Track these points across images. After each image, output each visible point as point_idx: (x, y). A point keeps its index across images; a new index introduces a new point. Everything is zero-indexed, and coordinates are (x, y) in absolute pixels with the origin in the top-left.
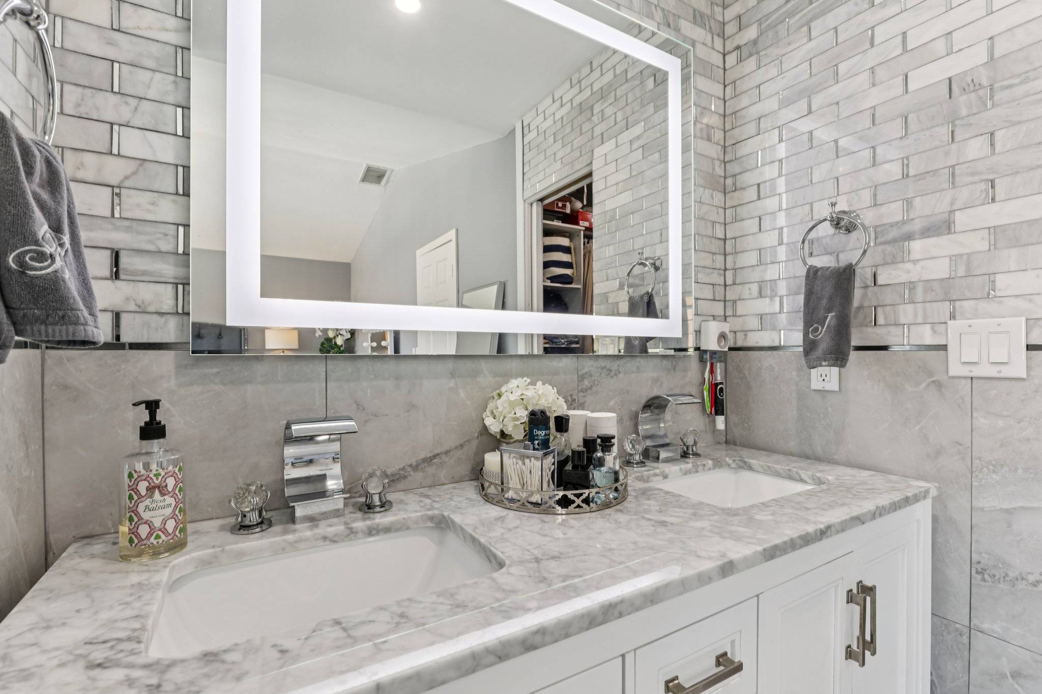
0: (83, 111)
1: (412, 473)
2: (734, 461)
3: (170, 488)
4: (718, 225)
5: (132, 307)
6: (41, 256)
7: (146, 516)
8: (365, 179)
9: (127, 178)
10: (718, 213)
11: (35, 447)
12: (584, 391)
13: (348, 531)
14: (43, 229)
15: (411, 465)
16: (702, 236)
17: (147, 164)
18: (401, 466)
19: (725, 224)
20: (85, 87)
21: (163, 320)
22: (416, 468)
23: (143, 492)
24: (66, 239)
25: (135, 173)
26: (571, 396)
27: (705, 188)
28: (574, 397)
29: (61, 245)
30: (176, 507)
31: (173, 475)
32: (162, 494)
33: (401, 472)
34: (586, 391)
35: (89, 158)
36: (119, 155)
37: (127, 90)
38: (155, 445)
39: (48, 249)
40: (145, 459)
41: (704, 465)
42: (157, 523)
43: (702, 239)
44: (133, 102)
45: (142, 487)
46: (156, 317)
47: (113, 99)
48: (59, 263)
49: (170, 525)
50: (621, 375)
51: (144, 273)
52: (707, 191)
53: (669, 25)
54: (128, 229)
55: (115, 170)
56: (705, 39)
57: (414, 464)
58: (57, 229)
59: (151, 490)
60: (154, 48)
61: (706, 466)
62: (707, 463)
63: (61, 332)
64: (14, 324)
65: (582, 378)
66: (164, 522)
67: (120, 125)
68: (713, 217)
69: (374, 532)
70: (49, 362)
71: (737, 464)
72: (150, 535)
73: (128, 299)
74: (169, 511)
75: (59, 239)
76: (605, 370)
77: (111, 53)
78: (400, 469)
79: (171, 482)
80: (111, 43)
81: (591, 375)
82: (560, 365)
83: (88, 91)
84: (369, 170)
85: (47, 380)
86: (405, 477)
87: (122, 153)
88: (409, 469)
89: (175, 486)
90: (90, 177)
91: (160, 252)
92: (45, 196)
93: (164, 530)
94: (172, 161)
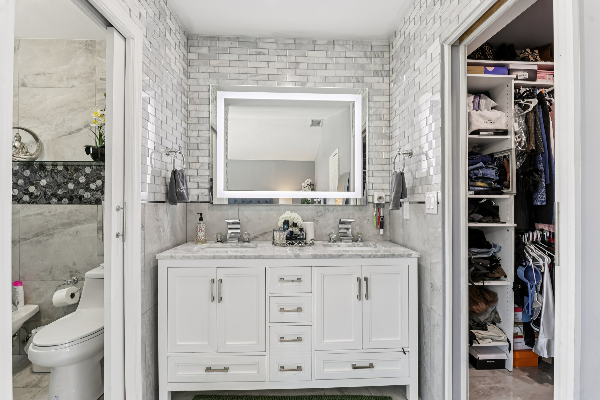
0: (193, 155)
1: (260, 236)
2: (373, 244)
3: (203, 230)
4: (385, 153)
5: (201, 194)
6: (181, 189)
7: (199, 235)
8: (312, 125)
9: (200, 167)
10: (386, 148)
11: (185, 221)
12: (318, 216)
13: (236, 245)
14: (181, 185)
15: (260, 234)
16: (376, 158)
17: (203, 164)
18: (257, 234)
19: (390, 152)
20: (193, 150)
21: (206, 196)
22: (261, 235)
23: (198, 230)
24: (185, 186)
25: (201, 166)
26: (313, 218)
27: (378, 139)
28: (314, 218)
29: (184, 187)
30: (204, 234)
31: (204, 228)
32: (202, 231)
33: (257, 236)
34: (319, 217)
35: (194, 164)
36: (198, 163)
37: (200, 149)
38: (201, 222)
39: (182, 188)
40: (200, 225)
41: (358, 244)
42: (201, 237)
43: (377, 160)
44: (201, 151)
45: (198, 229)
46: (205, 196)
47: (197, 151)
48: (183, 190)
49: (203, 238)
50: (335, 212)
51: (203, 187)
52: (379, 140)
53: (359, 82)
54: (200, 178)
55: (198, 166)
56: (379, 81)
57: (261, 234)
58: (183, 184)
59: (200, 230)
60: (204, 139)
61: (359, 245)
62: (360, 244)
63: (183, 200)
64: (178, 199)
65: (317, 212)
66: (202, 237)
67: (199, 156)
68: (383, 149)
69: (242, 246)
70: (187, 205)
71: (374, 246)
72: (199, 239)
73: (200, 192)
74: (203, 235)
75: (184, 186)
76: (327, 210)
77: (197, 142)
78: (257, 235)
79: (203, 229)
80: (197, 140)
81: (321, 212)
82: (309, 208)
83: (194, 150)
84: (313, 121)
85: (187, 209)
86: (258, 237)
87: (199, 162)
88: (259, 235)
89: (204, 230)
90: (194, 168)
91: (205, 182)
92: (182, 180)
93: (202, 239)
94: (208, 162)
